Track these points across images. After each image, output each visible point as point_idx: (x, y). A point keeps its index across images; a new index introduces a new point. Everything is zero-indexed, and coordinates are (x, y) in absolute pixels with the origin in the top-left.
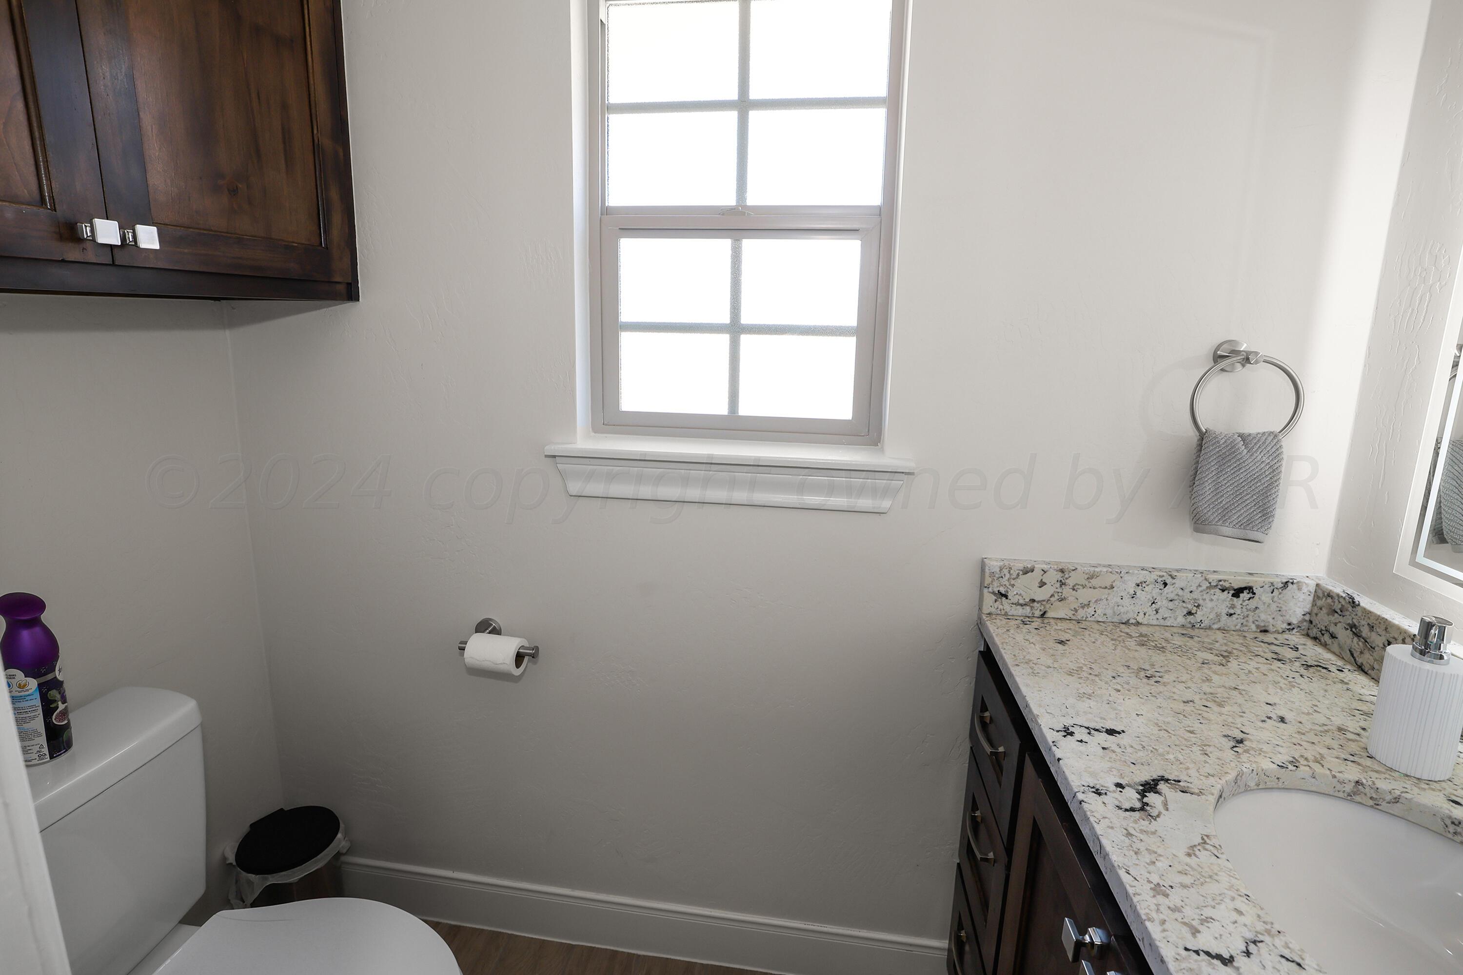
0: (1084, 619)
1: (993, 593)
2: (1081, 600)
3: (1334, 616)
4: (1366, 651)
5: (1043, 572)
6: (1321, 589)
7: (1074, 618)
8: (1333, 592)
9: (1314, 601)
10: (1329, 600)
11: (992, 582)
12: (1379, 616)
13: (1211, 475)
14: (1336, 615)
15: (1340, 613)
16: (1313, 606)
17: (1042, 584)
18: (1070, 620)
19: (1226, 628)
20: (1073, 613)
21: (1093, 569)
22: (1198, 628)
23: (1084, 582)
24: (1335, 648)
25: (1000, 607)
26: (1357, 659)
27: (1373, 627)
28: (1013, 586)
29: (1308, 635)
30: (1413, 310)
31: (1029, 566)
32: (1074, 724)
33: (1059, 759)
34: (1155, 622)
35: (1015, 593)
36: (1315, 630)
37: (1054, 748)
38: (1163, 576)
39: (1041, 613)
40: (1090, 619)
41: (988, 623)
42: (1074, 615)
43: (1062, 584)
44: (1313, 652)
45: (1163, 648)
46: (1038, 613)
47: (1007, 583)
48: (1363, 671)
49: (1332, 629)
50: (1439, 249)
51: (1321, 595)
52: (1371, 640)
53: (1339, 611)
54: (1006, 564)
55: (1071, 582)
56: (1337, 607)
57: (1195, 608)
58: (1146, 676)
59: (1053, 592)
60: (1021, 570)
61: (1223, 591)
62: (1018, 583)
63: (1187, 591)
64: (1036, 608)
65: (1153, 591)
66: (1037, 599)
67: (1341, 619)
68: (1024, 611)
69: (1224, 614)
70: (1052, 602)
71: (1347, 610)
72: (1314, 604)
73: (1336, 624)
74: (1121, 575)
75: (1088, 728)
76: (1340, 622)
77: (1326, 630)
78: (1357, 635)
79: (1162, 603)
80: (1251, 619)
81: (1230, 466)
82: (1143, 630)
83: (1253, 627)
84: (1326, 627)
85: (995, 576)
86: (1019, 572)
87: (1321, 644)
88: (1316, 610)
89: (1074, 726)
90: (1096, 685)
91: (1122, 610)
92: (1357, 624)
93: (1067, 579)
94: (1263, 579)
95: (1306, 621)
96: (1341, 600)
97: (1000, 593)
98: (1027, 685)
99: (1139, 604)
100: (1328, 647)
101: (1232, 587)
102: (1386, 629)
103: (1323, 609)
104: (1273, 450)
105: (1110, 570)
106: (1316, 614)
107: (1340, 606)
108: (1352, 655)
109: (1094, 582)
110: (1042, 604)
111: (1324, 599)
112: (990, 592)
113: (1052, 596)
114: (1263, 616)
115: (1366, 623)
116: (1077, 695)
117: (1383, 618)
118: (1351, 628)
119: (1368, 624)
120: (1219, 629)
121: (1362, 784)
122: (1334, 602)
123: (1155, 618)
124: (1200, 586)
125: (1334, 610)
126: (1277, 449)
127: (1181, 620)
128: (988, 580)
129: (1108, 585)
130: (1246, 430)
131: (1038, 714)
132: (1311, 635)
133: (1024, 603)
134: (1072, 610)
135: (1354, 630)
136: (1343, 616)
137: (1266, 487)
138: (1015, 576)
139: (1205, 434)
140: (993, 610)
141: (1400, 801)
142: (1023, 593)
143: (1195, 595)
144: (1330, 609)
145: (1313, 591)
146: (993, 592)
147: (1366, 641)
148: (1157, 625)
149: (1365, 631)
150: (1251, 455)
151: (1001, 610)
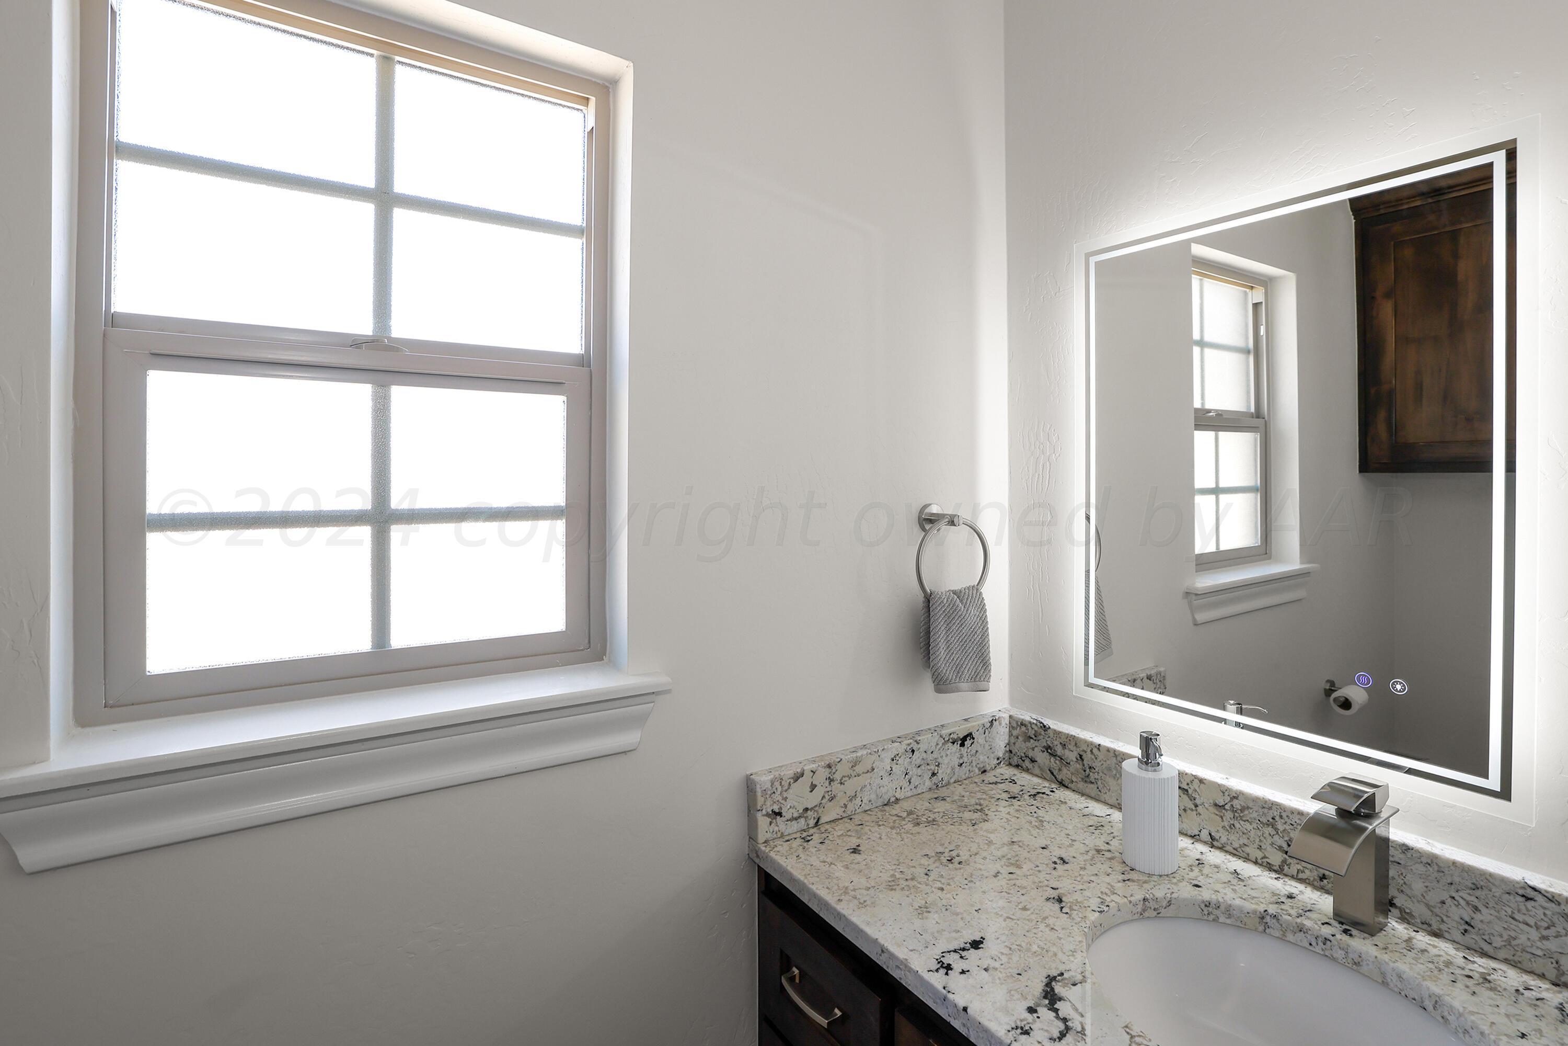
0: (853, 812)
1: (768, 815)
2: (848, 794)
3: (1030, 742)
4: (1063, 768)
5: (812, 773)
6: (1014, 720)
7: (845, 815)
8: (1025, 721)
9: (1010, 731)
10: (1023, 728)
11: (765, 802)
12: (1068, 734)
13: (942, 635)
14: (1032, 740)
15: (1035, 738)
16: (1010, 736)
17: (813, 787)
18: (842, 819)
19: (960, 779)
20: (843, 809)
21: (854, 755)
22: (941, 787)
23: (849, 772)
24: (1037, 771)
25: (776, 829)
26: (1057, 776)
27: (1065, 745)
28: (785, 799)
29: (1010, 764)
30: (1039, 475)
31: (799, 770)
32: (942, 953)
33: (965, 1009)
34: (909, 794)
35: (789, 807)
36: (1016, 758)
37: (950, 996)
38: (911, 743)
39: (815, 821)
40: (858, 811)
41: (772, 854)
42: (844, 811)
43: (831, 780)
44: (1027, 780)
45: (934, 820)
46: (812, 822)
47: (780, 798)
48: (1064, 785)
49: (1031, 754)
50: (1050, 428)
51: (1015, 725)
52: (1066, 757)
53: (1033, 737)
54: (777, 776)
55: (837, 776)
56: (1031, 733)
57: (937, 768)
58: (948, 860)
59: (823, 793)
60: (792, 778)
61: (953, 743)
62: (790, 794)
63: (929, 752)
64: (809, 818)
65: (904, 761)
66: (809, 808)
67: (1036, 743)
68: (799, 825)
69: (956, 766)
70: (824, 804)
71: (1040, 734)
72: (1011, 735)
73: (1033, 749)
74: (879, 754)
75: (955, 951)
76: (1036, 746)
77: (1026, 756)
78: (1053, 755)
79: (913, 772)
80: (974, 764)
81: (954, 623)
82: (906, 805)
83: (977, 771)
84: (1025, 754)
85: (767, 794)
86: (790, 780)
87: (1023, 770)
88: (1013, 740)
89: (944, 954)
90: (921, 891)
91: (883, 790)
92: (1051, 745)
93: (834, 773)
94: (977, 723)
95: (1007, 751)
96: (1034, 726)
97: (775, 812)
98: (868, 924)
99: (896, 779)
100: (1030, 771)
101: (959, 737)
102: (1076, 744)
103: (1019, 738)
104: (979, 602)
105: (869, 751)
106: (1014, 743)
107: (1033, 732)
108: (1052, 773)
109: (859, 769)
110: (815, 811)
111: (1019, 728)
112: (763, 815)
113: (824, 797)
114: (982, 758)
115: (1059, 743)
116: (916, 913)
117: (1072, 735)
118: (1047, 750)
119: (1061, 743)
120: (955, 782)
121: (1147, 900)
122: (1028, 729)
123: (909, 789)
124: (937, 744)
125: (1029, 737)
126: (981, 602)
127: (928, 784)
128: (760, 801)
129: (869, 768)
130: (957, 587)
131: (905, 957)
132: (1013, 763)
133: (798, 815)
134: (842, 807)
135: (1049, 751)
136: (1038, 740)
137: (981, 638)
138: (786, 788)
139: (931, 596)
140: (769, 835)
141: (1172, 902)
142: (796, 804)
143: (935, 755)
144: (1026, 736)
145: (1008, 723)
146: (767, 813)
147: (1062, 759)
148: (912, 796)
149: (1059, 750)
150: (967, 611)
151: (776, 833)
